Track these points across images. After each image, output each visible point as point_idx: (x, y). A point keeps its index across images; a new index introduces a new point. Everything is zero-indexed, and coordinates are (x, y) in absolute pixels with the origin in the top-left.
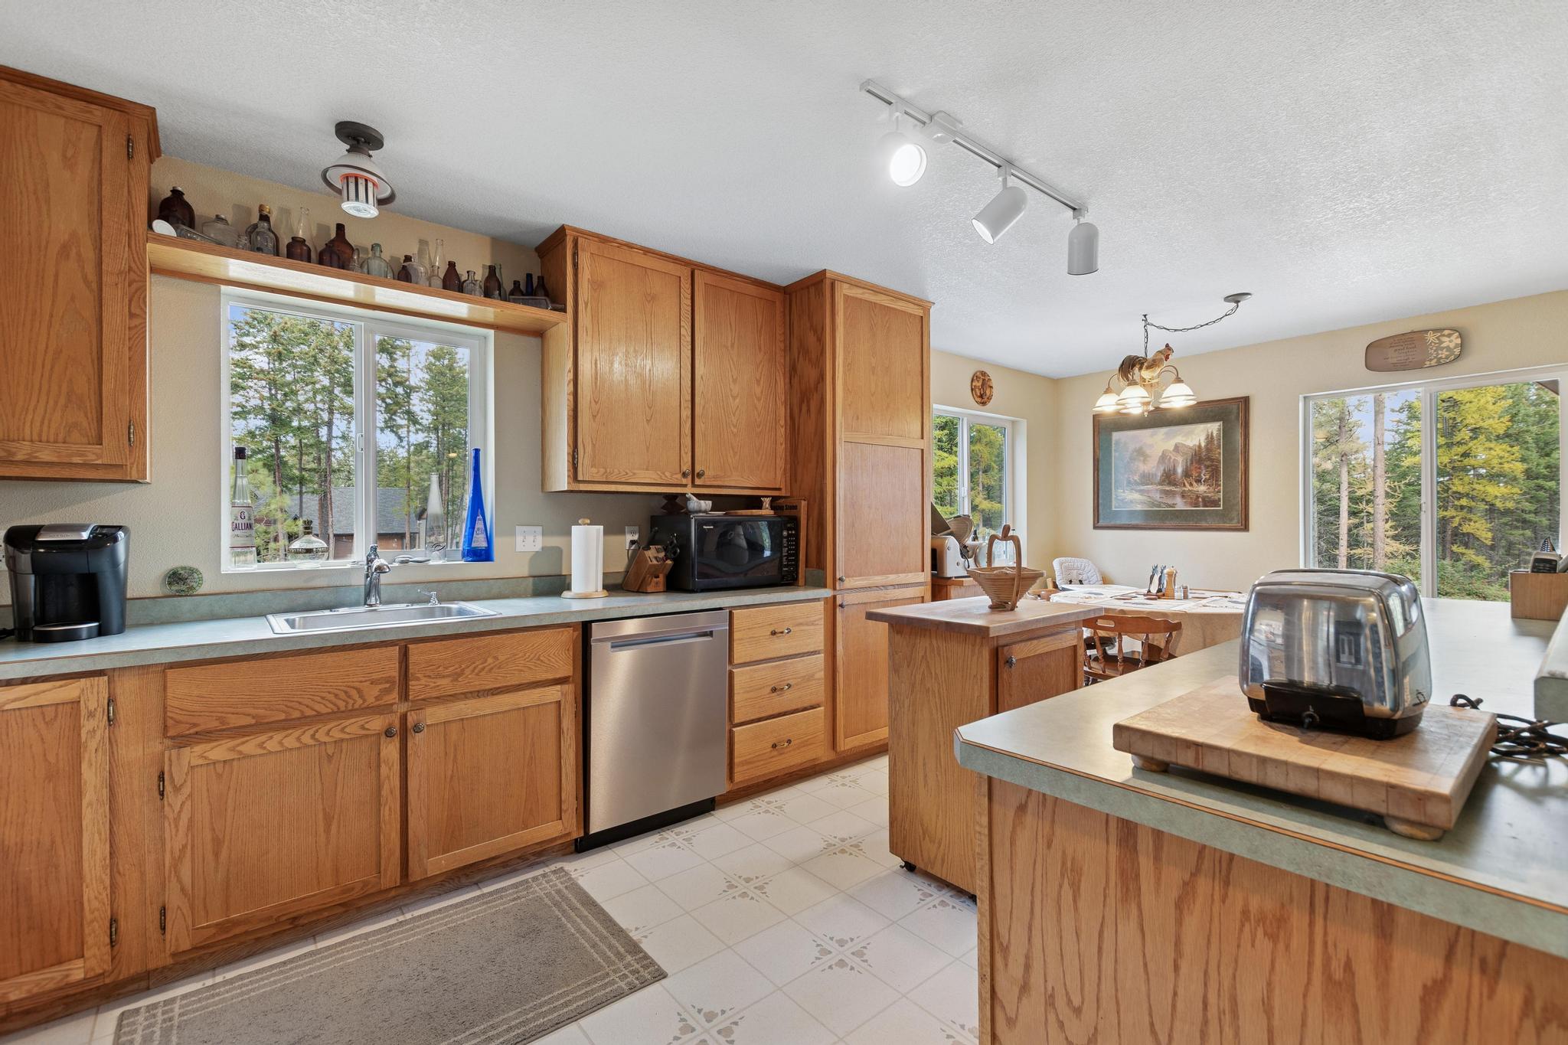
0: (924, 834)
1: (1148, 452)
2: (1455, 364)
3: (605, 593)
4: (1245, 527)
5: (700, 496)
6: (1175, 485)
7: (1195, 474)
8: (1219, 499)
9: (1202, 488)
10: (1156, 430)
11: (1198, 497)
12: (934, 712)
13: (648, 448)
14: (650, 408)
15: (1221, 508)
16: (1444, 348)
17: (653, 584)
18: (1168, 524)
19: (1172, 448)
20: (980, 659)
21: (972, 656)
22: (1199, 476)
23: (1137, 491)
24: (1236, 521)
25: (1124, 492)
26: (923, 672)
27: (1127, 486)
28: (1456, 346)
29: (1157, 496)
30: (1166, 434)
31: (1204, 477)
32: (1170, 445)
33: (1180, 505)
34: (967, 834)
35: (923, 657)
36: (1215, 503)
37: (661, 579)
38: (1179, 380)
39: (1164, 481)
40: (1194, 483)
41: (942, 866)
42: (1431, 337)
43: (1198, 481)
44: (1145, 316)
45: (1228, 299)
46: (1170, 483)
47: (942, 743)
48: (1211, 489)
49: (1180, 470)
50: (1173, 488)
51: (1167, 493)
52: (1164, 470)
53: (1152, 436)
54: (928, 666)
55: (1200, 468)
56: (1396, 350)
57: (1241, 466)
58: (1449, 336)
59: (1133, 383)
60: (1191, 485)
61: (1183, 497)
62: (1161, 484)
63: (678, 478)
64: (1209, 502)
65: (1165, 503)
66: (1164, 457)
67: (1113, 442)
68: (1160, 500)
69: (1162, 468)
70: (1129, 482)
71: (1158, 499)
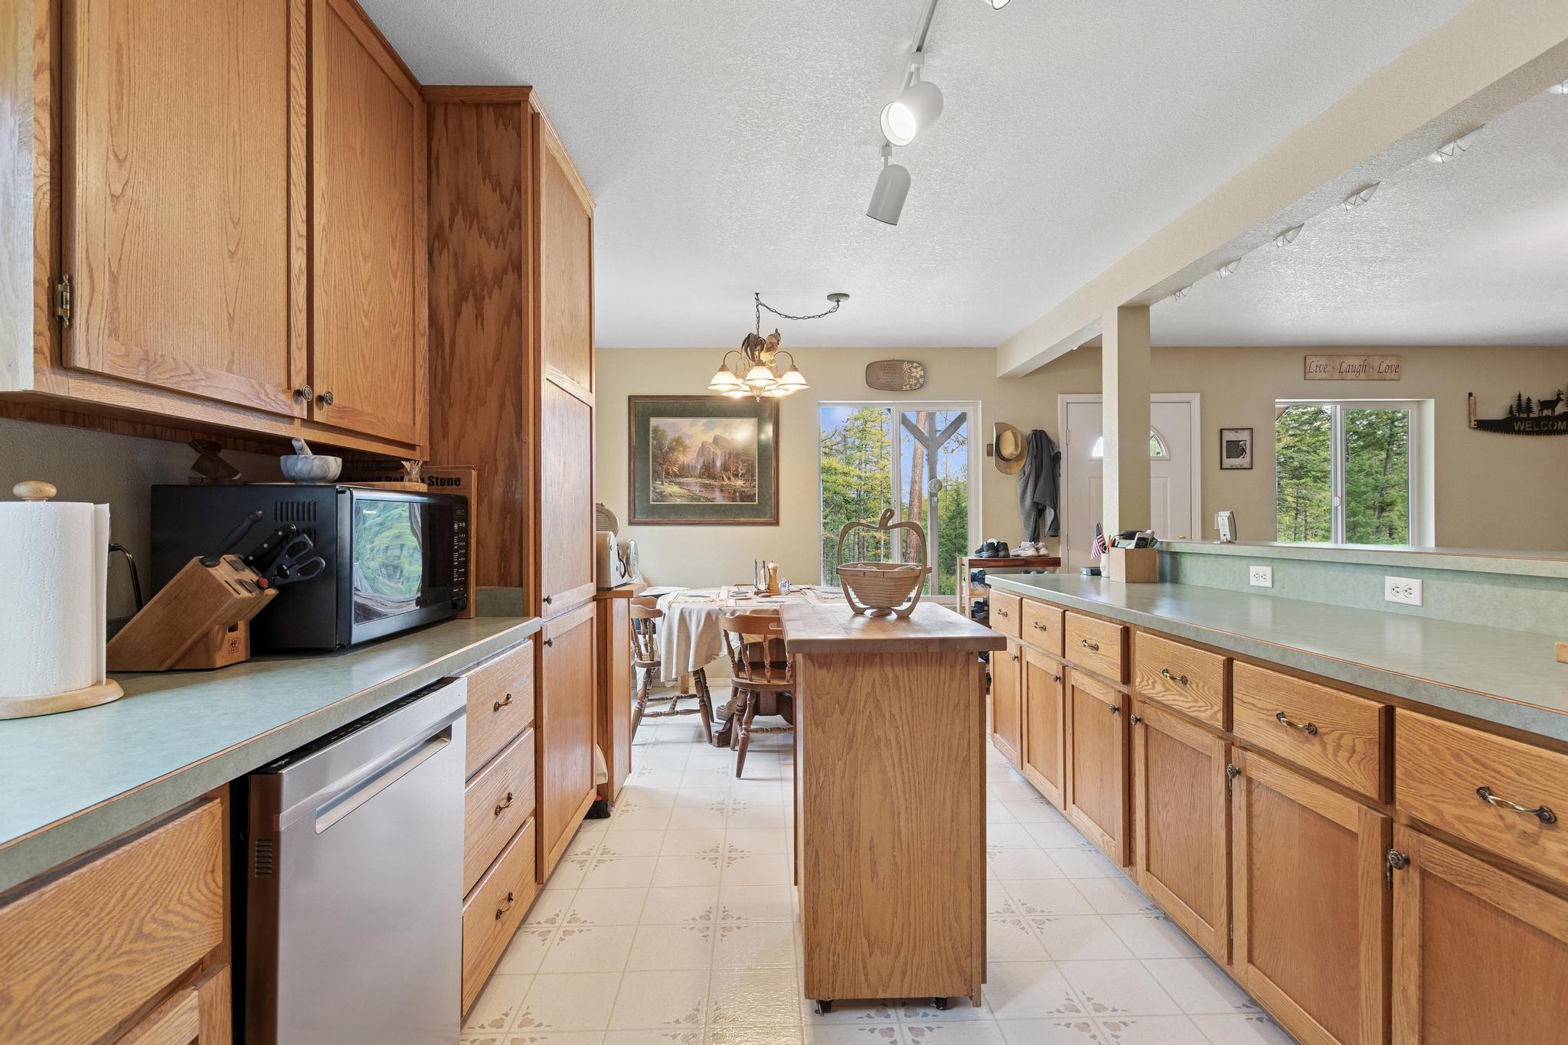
0: (871, 946)
1: (687, 442)
2: (919, 391)
3: (114, 690)
4: (776, 523)
5: (318, 448)
6: (714, 478)
7: (733, 468)
8: (755, 494)
9: (739, 483)
10: (696, 419)
11: (735, 492)
12: (889, 769)
13: (231, 318)
14: (236, 225)
15: (756, 503)
16: (913, 377)
17: (226, 646)
18: (707, 519)
19: (711, 441)
20: (964, 682)
21: (951, 679)
22: (737, 470)
23: (676, 483)
24: (769, 515)
25: (662, 484)
26: (870, 717)
27: (666, 478)
28: (921, 377)
29: (697, 490)
30: (704, 424)
31: (741, 472)
32: (709, 438)
33: (719, 499)
34: (944, 920)
35: (868, 695)
36: (751, 498)
37: (242, 633)
38: (794, 369)
39: (703, 474)
40: (732, 478)
41: (902, 981)
42: (905, 366)
43: (736, 475)
44: (757, 294)
45: (830, 297)
46: (709, 477)
47: (903, 811)
48: (747, 484)
49: (718, 464)
50: (712, 482)
51: (706, 486)
52: (704, 462)
53: (692, 426)
54: (878, 707)
55: (737, 463)
56: (884, 373)
57: (774, 463)
58: (916, 368)
59: (761, 364)
60: (729, 479)
61: (722, 491)
62: (700, 477)
63: (282, 403)
64: (747, 497)
65: (704, 497)
66: (703, 449)
67: (651, 429)
68: (700, 494)
69: (701, 461)
70: (668, 473)
71: (697, 492)
